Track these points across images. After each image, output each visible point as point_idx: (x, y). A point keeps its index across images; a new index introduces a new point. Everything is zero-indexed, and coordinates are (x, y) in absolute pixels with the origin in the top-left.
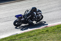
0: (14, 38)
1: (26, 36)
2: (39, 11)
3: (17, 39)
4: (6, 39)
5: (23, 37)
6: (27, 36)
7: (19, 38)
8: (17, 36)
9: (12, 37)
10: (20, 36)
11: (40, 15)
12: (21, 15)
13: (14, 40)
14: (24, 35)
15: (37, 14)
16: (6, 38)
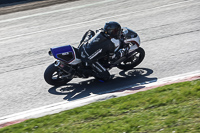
0: (104, 111)
1: (144, 103)
2: (131, 34)
3: (113, 112)
4: (77, 113)
5: (132, 106)
6: (147, 104)
7: (120, 109)
8: (114, 103)
9: (98, 107)
10: (124, 104)
11: (133, 48)
12: (68, 48)
13: (104, 116)
14: (136, 102)
15: (123, 45)
16: (78, 108)
